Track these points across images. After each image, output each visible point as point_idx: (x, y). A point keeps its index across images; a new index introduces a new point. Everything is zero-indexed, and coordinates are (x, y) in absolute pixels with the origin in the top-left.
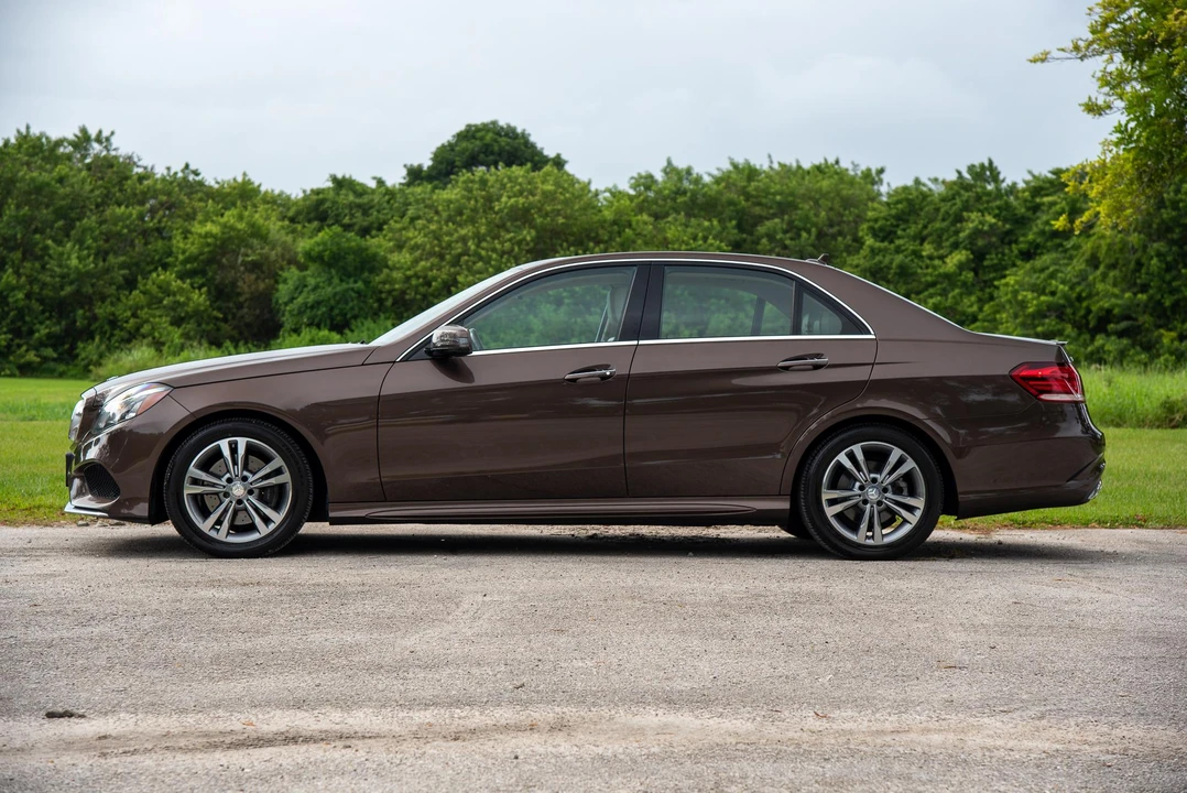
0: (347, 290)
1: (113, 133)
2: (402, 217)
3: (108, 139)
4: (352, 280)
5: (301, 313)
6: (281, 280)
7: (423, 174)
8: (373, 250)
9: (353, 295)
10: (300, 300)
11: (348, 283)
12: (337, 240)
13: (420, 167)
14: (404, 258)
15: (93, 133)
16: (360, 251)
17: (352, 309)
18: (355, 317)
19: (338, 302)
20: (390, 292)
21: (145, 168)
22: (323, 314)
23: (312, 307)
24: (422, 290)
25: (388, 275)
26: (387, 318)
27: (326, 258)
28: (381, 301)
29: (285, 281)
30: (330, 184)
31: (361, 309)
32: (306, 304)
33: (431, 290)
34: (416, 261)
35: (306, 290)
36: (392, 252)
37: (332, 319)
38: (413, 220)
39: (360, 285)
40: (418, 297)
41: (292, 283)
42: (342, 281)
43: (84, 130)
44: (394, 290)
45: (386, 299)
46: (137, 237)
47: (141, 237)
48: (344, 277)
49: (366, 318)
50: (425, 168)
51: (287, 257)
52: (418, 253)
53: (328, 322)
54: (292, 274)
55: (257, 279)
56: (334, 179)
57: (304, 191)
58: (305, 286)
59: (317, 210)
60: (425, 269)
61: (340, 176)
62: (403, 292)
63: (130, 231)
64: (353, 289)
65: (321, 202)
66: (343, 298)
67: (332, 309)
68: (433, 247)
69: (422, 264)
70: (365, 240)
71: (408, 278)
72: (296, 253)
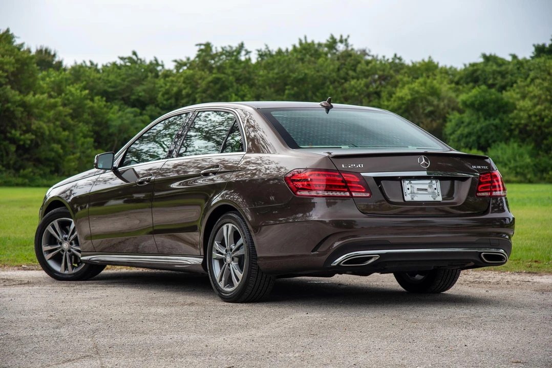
0: (488, 126)
1: (348, 36)
2: (526, 79)
3: (346, 40)
4: (492, 118)
5: (459, 140)
6: (448, 120)
7: (546, 50)
8: (506, 99)
9: (493, 128)
10: (459, 132)
11: (489, 120)
12: (483, 94)
13: (544, 45)
14: (527, 103)
15: (338, 38)
16: (496, 101)
17: (492, 137)
18: (494, 142)
19: (483, 133)
20: (517, 125)
21: (373, 56)
22: (473, 141)
23: (466, 137)
24: (538, 123)
25: (517, 114)
26: (515, 142)
27: (476, 106)
28: (511, 131)
29: (450, 121)
30: (481, 60)
31: (498, 136)
32: (462, 135)
33: (543, 124)
34: (535, 105)
35: (463, 125)
36: (518, 100)
37: (479, 144)
38: (532, 80)
39: (497, 121)
40: (535, 128)
41: (454, 122)
42: (485, 119)
43: (332, 37)
44: (520, 124)
45: (514, 130)
46: (364, 98)
47: (366, 98)
48: (487, 117)
49: (501, 142)
50: (547, 46)
51: (452, 105)
52: (535, 101)
53: (476, 145)
54: (454, 117)
55: (431, 121)
56: (484, 56)
57: (465, 65)
58: (463, 122)
59: (473, 75)
60: (541, 110)
61: (488, 54)
62: (526, 125)
63: (360, 94)
64: (493, 124)
65: (475, 71)
66: (487, 130)
67: (479, 137)
68: (546, 96)
69: (539, 107)
70: (502, 93)
71: (530, 116)
72: (458, 103)
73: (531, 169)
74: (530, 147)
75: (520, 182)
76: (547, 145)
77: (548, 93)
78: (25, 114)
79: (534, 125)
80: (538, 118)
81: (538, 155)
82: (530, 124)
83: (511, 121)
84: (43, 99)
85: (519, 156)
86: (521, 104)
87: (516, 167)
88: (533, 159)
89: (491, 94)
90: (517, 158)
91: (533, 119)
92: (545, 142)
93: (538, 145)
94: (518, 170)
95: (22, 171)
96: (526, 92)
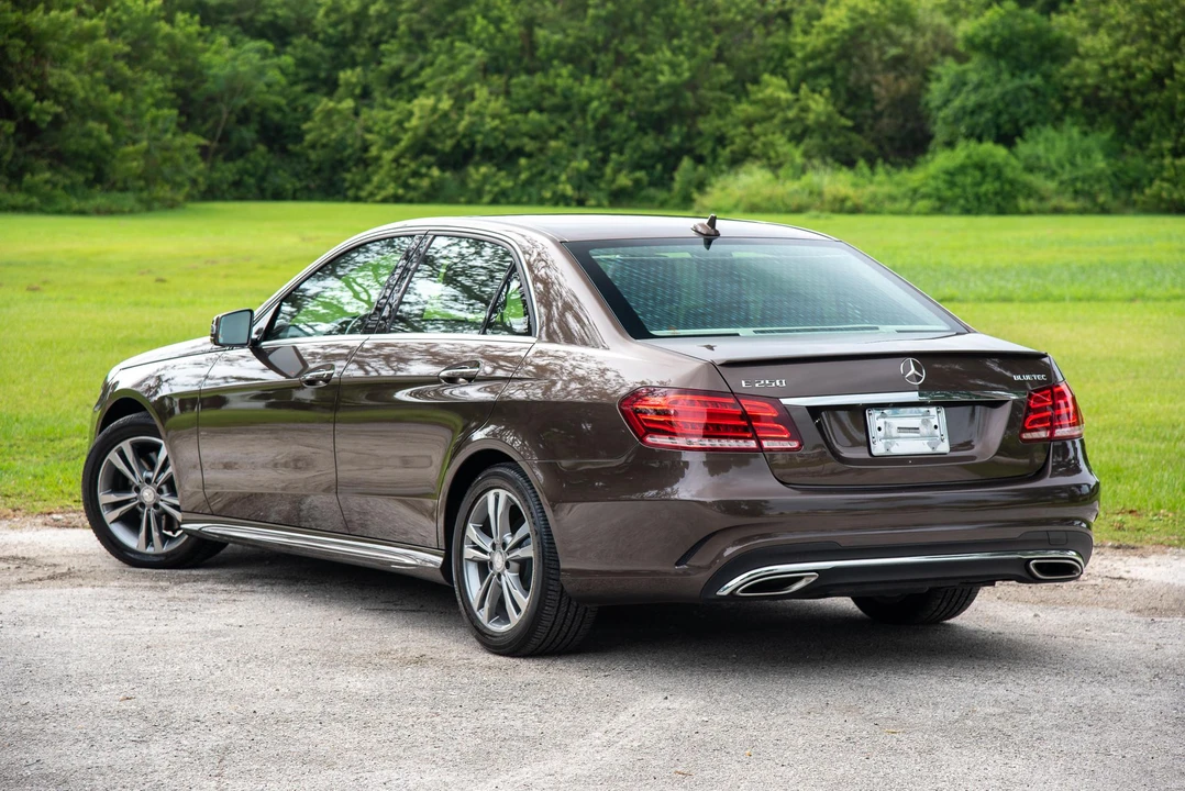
0: (1019, 89)
4: (1026, 75)
5: (957, 120)
6: (932, 77)
8: (1056, 32)
9: (1028, 93)
10: (957, 103)
11: (1021, 78)
12: (1010, 20)
14: (1100, 41)
16: (1037, 36)
17: (1027, 113)
18: (1030, 124)
19: (1007, 105)
20: (1078, 89)
22: (986, 123)
23: (973, 113)
24: (1122, 84)
25: (1078, 66)
26: (1074, 124)
27: (994, 47)
28: (1066, 101)
29: (939, 79)
31: (1038, 112)
32: (963, 108)
33: (1134, 85)
34: (1118, 45)
35: (966, 89)
36: (1084, 33)
37: (998, 127)
39: (1037, 80)
40: (1117, 94)
41: (946, 83)
42: (1013, 75)
44: (1085, 86)
45: (1074, 99)
46: (756, 25)
47: (761, 26)
48: (1018, 73)
49: (1044, 124)
51: (942, 45)
52: (1120, 35)
53: (994, 131)
54: (948, 69)
55: (897, 79)
58: (965, 84)
60: (1129, 56)
62: (1098, 88)
63: (748, 18)
64: (1028, 87)
66: (1013, 99)
67: (999, 114)
68: (1142, 25)
69: (1125, 49)
70: (1050, 19)
71: (1105, 69)
72: (955, 40)
73: (1106, 184)
74: (1106, 136)
75: (1083, 212)
76: (1141, 131)
77: (1147, 19)
78: (30, 52)
79: (1115, 88)
80: (1122, 72)
81: (1123, 151)
82: (1104, 86)
83: (1066, 82)
84: (67, 21)
85: (1082, 157)
86: (1087, 42)
87: (1075, 180)
88: (1112, 161)
89: (1025, 20)
90: (1079, 160)
91: (1112, 74)
92: (1138, 124)
93: (1122, 131)
94: (1079, 185)
95: (27, 177)
96: (1102, 15)
